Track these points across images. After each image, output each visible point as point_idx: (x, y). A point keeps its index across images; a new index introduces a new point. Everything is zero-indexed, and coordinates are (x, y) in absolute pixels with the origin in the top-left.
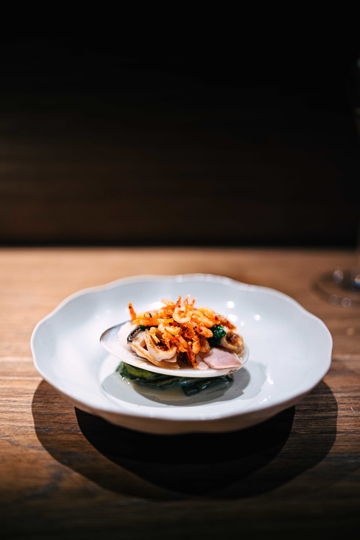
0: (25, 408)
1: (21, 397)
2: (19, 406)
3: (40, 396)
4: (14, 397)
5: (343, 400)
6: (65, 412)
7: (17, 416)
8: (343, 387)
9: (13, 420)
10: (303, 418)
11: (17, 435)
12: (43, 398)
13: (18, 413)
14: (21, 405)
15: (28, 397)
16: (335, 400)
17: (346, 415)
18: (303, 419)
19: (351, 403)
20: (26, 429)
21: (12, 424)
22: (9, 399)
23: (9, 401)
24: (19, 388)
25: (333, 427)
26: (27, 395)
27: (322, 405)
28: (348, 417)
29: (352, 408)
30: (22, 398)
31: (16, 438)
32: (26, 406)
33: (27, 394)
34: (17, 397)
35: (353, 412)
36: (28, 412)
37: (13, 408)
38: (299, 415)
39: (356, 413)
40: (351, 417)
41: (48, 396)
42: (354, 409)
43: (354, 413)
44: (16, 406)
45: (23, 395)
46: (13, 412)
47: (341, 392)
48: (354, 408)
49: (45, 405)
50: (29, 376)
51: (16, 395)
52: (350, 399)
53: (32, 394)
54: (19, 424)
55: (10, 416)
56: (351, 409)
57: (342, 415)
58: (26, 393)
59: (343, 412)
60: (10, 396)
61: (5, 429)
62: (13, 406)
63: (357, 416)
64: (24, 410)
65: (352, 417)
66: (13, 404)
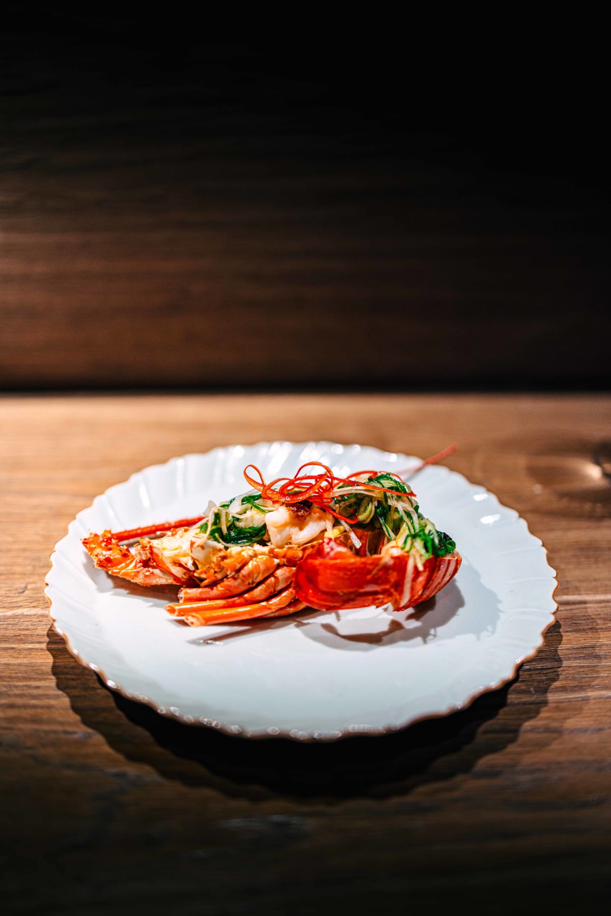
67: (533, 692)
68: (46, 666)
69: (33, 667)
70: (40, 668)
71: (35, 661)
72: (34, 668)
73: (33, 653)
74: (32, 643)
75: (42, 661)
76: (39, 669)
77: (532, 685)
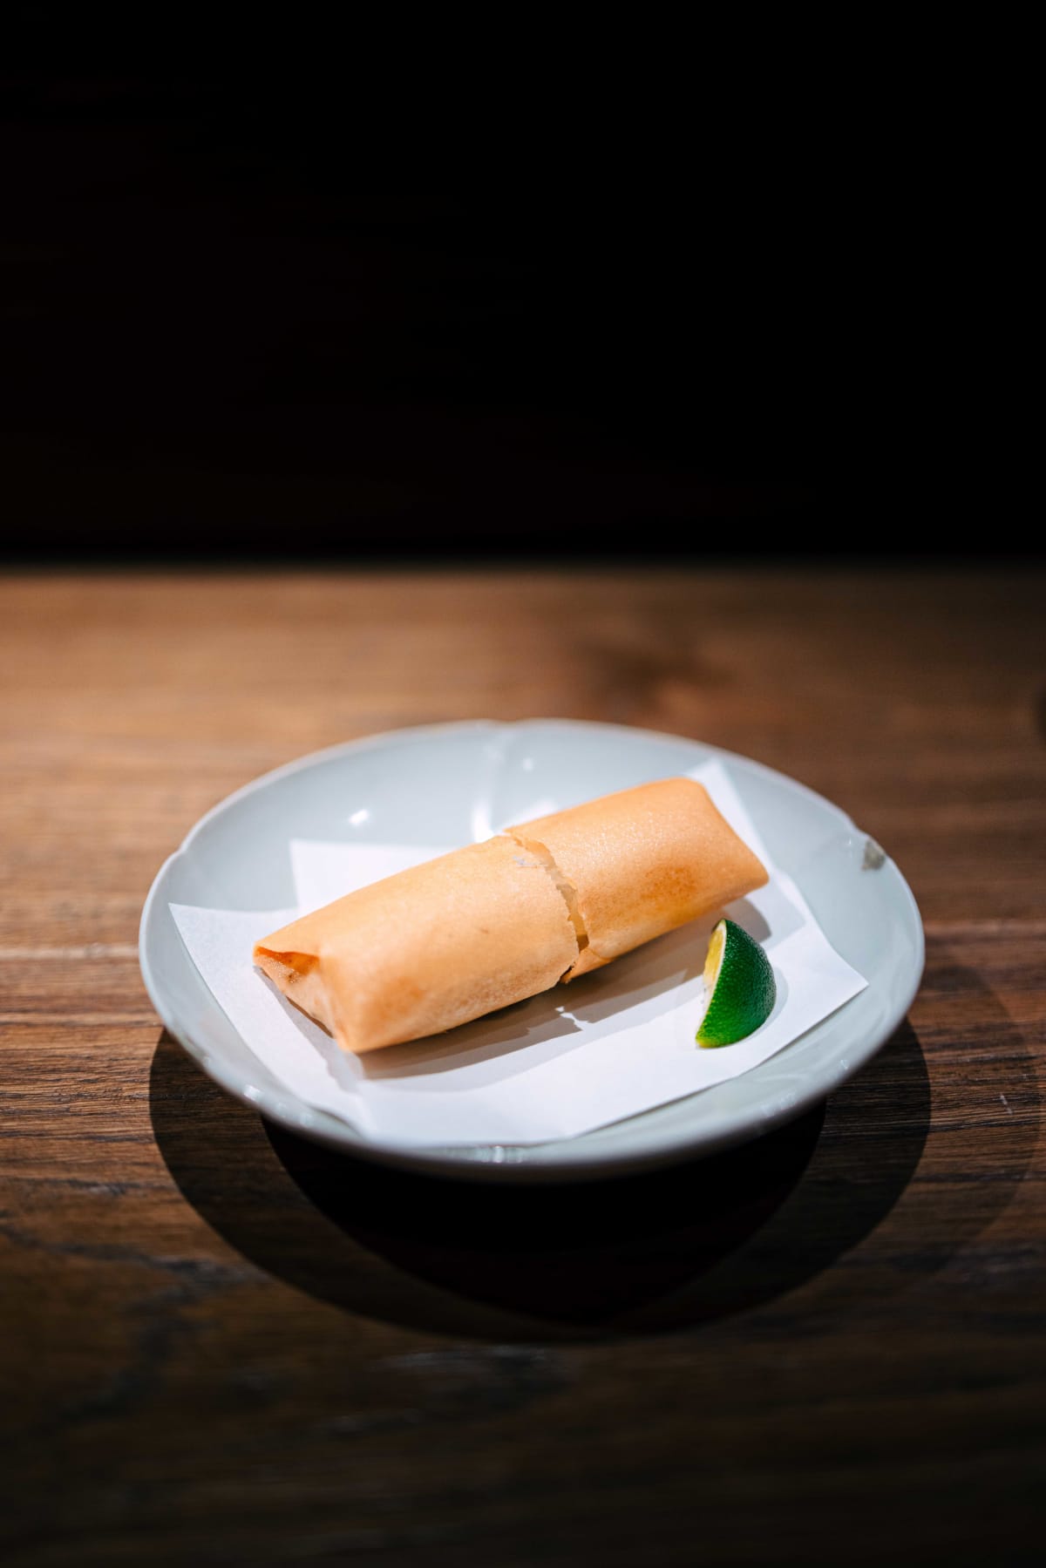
0: (48, 1120)
1: (37, 1080)
2: (29, 1112)
3: (93, 1077)
4: (13, 1081)
5: (977, 1071)
6: (169, 1131)
7: (27, 1147)
8: (978, 1029)
9: (14, 1161)
10: (864, 1133)
11: (30, 1210)
13: (27, 1135)
14: (35, 1107)
15: (58, 1080)
17: (986, 1118)
18: (863, 1136)
19: (1000, 1082)
20: (55, 1191)
24: (28, 1053)
25: (948, 1160)
26: (54, 1076)
28: (992, 1126)
29: (1002, 1097)
30: (39, 1084)
31: (28, 1221)
32: (53, 1111)
33: (54, 1071)
34: (23, 1082)
35: (1005, 1111)
36: (59, 1132)
37: (13, 1120)
38: (851, 1122)
39: (1013, 1114)
40: (1001, 1125)
42: (1009, 1101)
43: (1010, 1112)
44: (21, 1112)
45: (43, 1077)
47: (974, 1046)
50: (55, 1011)
51: (21, 1076)
52: (998, 1065)
54: (35, 1175)
56: (1001, 1101)
57: (975, 1120)
58: (50, 1067)
59: (979, 1110)
62: (14, 1113)
64: (47, 1127)
65: (1005, 1125)
66: (13, 1106)
67: (1005, 1103)
68: (36, 1056)
69: (10, 1057)
70: (25, 1060)
71: (13, 1046)
72: (13, 1060)
73: (11, 1032)
74: (9, 1011)
75: (27, 1046)
76: (22, 1062)
77: (1001, 1090)
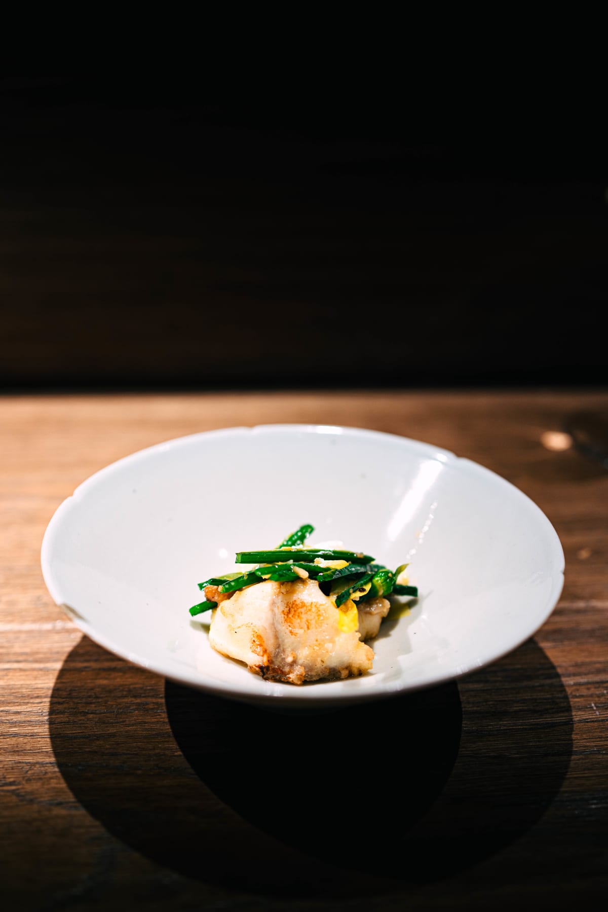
12: (66, 705)
16: (565, 691)
21: (17, 758)
22: (7, 708)
23: (7, 712)
27: (545, 701)
41: (76, 701)
46: (16, 735)
48: (598, 705)
49: (72, 718)
53: (46, 697)
55: (12, 742)
60: (9, 703)
61: (6, 770)
63: (602, 721)
